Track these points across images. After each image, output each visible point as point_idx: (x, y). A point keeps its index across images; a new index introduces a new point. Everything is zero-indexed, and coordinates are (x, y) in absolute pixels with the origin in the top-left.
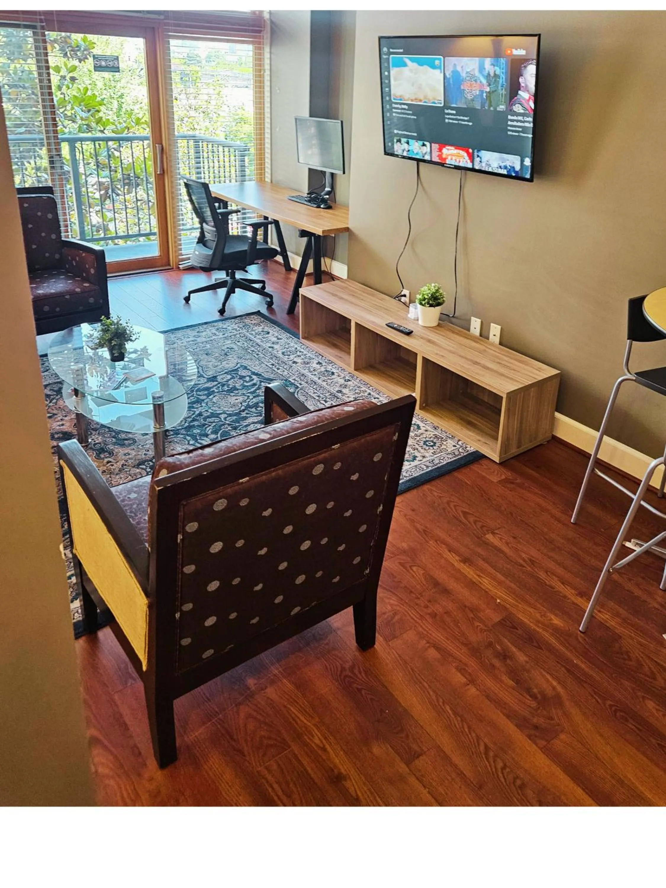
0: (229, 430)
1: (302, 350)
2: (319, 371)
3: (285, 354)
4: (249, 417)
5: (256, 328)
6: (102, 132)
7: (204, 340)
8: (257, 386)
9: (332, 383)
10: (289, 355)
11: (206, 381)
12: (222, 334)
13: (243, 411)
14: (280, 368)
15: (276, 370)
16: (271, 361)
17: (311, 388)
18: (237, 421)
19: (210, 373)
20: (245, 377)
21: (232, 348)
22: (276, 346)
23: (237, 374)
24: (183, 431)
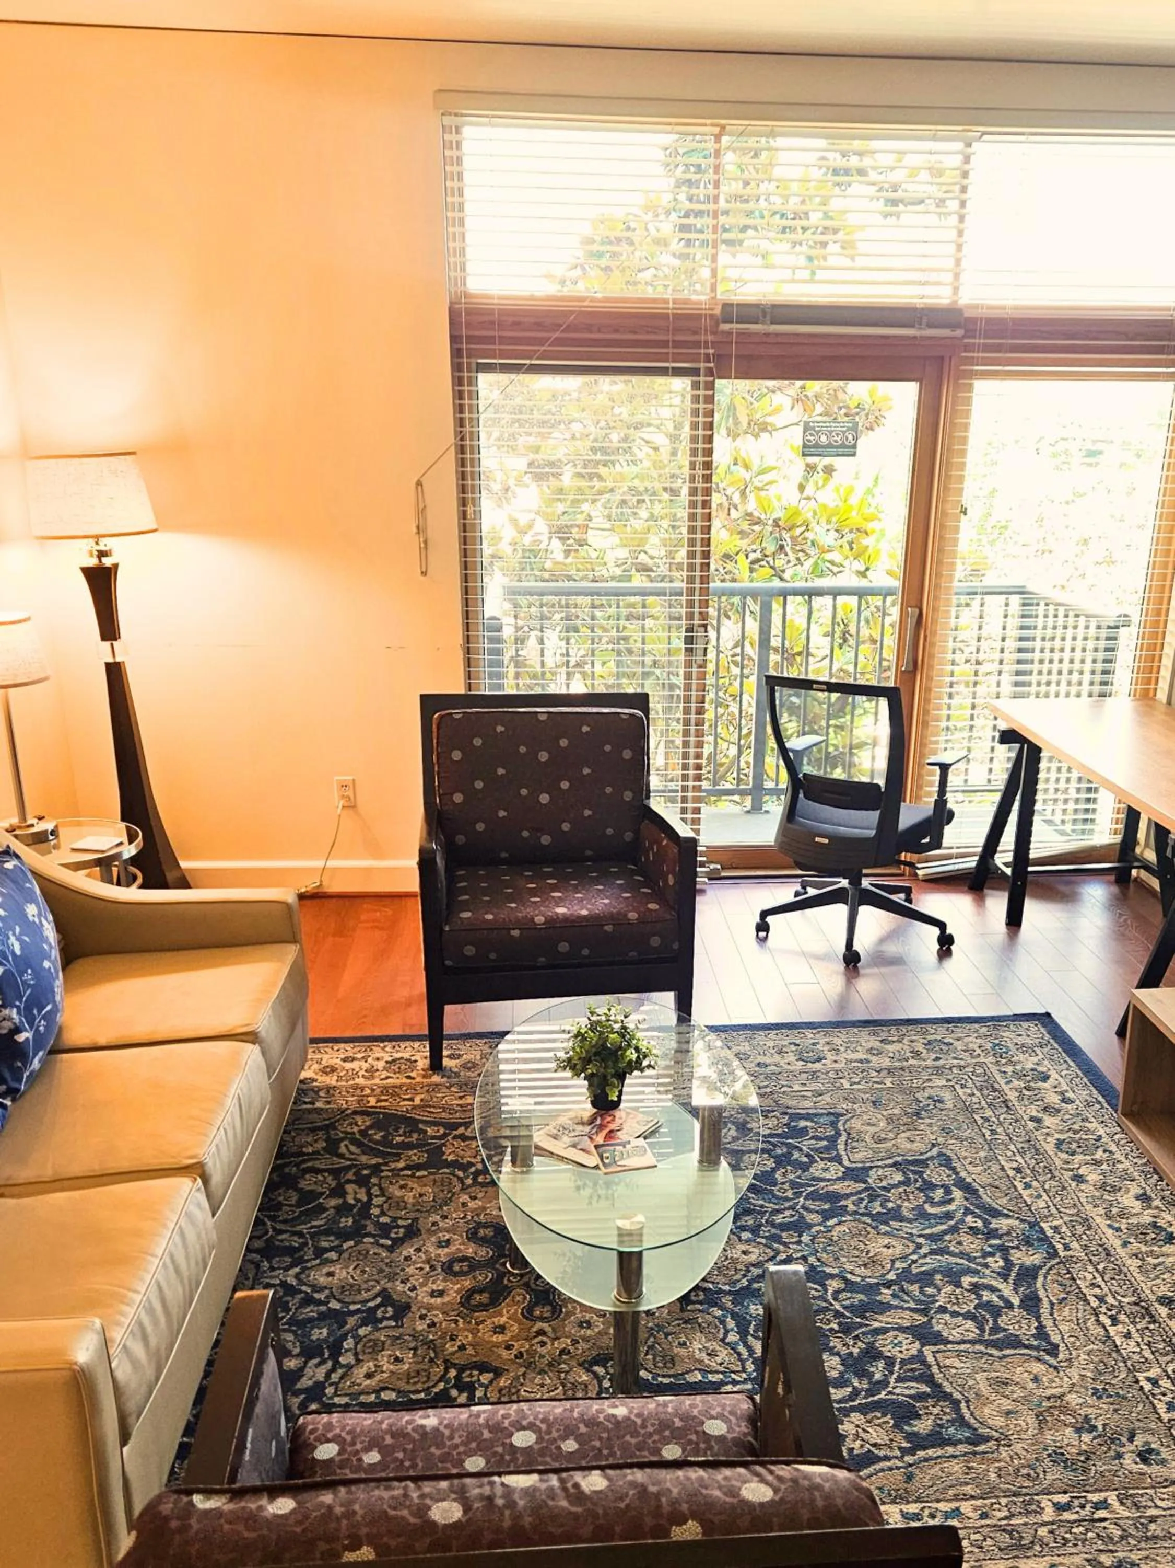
0: (831, 1330)
1: (1113, 1148)
2: (1134, 1220)
3: (1064, 1146)
4: (896, 1307)
5: (1021, 1057)
6: (863, 574)
7: (887, 1062)
8: (952, 1223)
9: (1155, 1266)
10: (1073, 1154)
11: (840, 1174)
12: (933, 1056)
13: (888, 1285)
14: (1035, 1183)
15: (1020, 1186)
16: (1019, 1158)
17: (1090, 1269)
18: (861, 1310)
19: (858, 1156)
20: (933, 1187)
21: (940, 1101)
22: (1048, 1121)
23: (921, 1174)
24: (727, 1301)
